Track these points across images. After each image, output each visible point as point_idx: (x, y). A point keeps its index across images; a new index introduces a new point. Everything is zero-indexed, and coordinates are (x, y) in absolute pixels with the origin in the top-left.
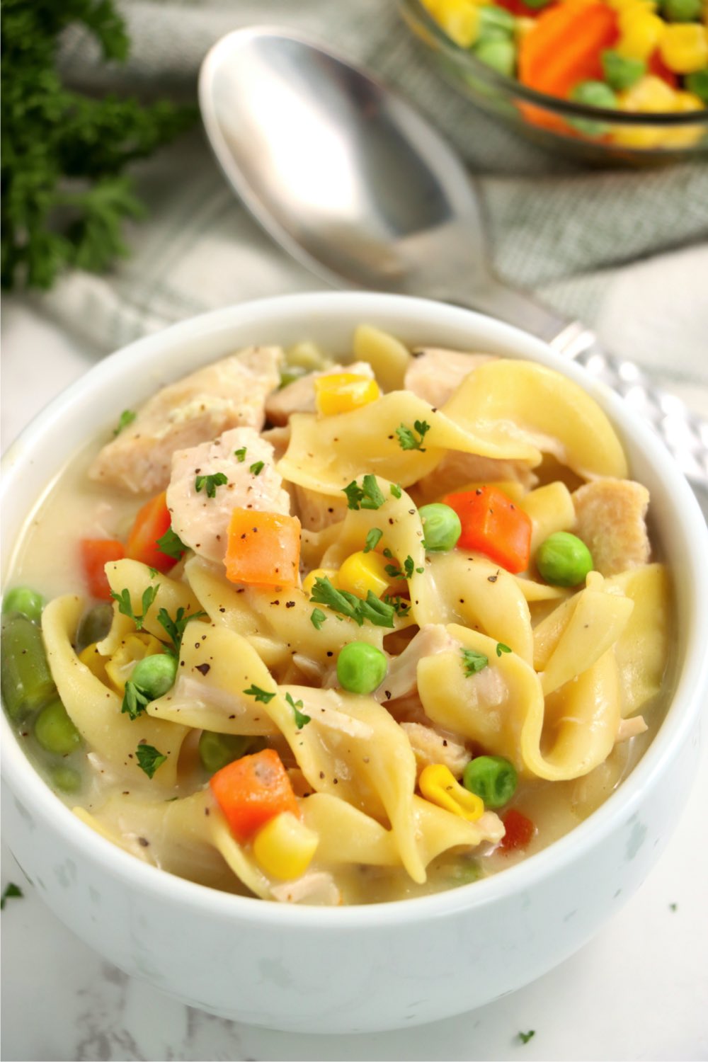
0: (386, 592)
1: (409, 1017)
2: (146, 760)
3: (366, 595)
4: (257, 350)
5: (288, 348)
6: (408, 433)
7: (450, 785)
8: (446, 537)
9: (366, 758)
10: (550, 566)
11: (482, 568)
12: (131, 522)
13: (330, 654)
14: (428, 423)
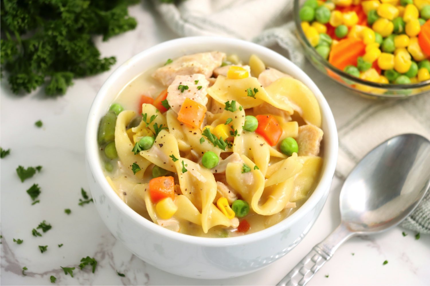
0: (227, 139)
1: (198, 276)
2: (134, 168)
3: (220, 138)
4: (218, 53)
5: (229, 54)
6: (251, 91)
7: (226, 205)
8: (252, 127)
9: (201, 188)
10: (283, 147)
11: (260, 140)
12: (159, 94)
13: (203, 153)
14: (258, 90)
